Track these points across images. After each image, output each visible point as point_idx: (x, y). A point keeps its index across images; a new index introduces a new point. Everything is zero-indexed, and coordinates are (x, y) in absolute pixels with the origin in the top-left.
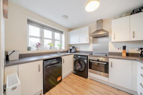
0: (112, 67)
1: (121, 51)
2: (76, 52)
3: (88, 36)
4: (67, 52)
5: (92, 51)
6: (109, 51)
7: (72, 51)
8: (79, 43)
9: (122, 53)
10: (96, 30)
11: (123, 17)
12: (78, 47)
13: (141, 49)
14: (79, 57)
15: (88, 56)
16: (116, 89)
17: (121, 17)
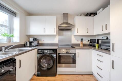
0: (78, 57)
1: (79, 42)
2: (39, 45)
3: (55, 27)
4: (24, 46)
5: (58, 43)
6: (72, 43)
7: (33, 44)
8: (44, 34)
9: (80, 44)
10: (62, 22)
11: (83, 16)
12: (42, 38)
13: (89, 41)
14: (46, 51)
15: (57, 50)
16: (81, 75)
17: (81, 16)
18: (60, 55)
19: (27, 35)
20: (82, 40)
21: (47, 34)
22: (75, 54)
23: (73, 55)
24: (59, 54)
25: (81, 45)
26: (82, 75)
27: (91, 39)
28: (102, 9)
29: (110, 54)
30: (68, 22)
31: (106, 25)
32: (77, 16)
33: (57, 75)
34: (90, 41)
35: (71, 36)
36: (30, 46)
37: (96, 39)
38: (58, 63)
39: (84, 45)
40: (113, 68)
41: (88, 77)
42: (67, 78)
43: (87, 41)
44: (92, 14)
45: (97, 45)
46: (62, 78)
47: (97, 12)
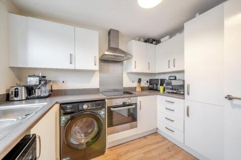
1: (135, 84)
2: (53, 93)
4: (8, 98)
6: (124, 86)
7: (38, 93)
8: (72, 67)
9: (136, 88)
13: (147, 82)
14: (85, 107)
15: (106, 100)
16: (143, 138)
17: (139, 40)
18: (112, 109)
19: (12, 68)
20: (140, 81)
21: (77, 68)
22: (136, 104)
23: (134, 106)
24: (109, 108)
25: (138, 89)
26: (145, 137)
27: (150, 80)
28: (168, 37)
29: (184, 98)
30: (120, 48)
31: (174, 59)
32: (134, 39)
33: (107, 150)
34: (150, 82)
35: (123, 74)
36: (27, 99)
37: (158, 79)
38: (108, 127)
39: (143, 89)
40: (188, 115)
41: (153, 137)
42: (126, 149)
43: (146, 82)
44: (154, 40)
45: (161, 88)
46: (117, 152)
47: (162, 40)
